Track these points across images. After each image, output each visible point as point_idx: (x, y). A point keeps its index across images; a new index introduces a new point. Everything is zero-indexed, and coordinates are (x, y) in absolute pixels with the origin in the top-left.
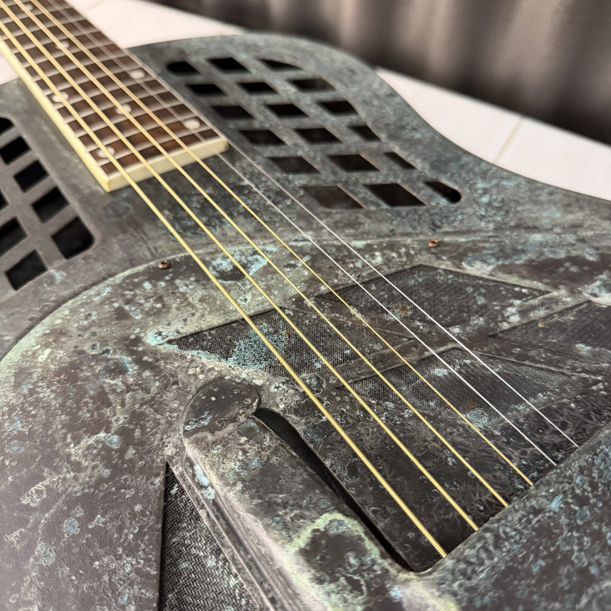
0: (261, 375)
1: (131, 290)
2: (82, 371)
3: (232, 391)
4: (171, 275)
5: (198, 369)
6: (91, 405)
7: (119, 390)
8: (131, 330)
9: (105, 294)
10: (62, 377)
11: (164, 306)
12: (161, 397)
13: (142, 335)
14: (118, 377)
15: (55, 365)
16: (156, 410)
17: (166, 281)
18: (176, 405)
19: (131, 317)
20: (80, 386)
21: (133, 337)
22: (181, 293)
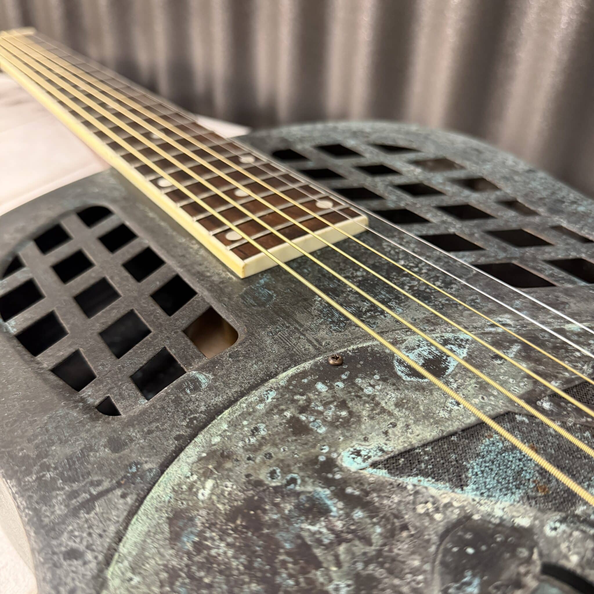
0: (522, 510)
1: (302, 394)
2: (265, 511)
3: (492, 536)
4: (347, 373)
5: (429, 505)
6: (290, 565)
7: (326, 541)
8: (317, 449)
9: (270, 400)
10: (238, 522)
11: (351, 413)
12: (390, 551)
13: (335, 455)
14: (319, 521)
15: (224, 504)
16: (391, 572)
17: (344, 381)
18: (416, 563)
19: (312, 430)
20: (267, 535)
21: (322, 459)
22: (369, 396)
